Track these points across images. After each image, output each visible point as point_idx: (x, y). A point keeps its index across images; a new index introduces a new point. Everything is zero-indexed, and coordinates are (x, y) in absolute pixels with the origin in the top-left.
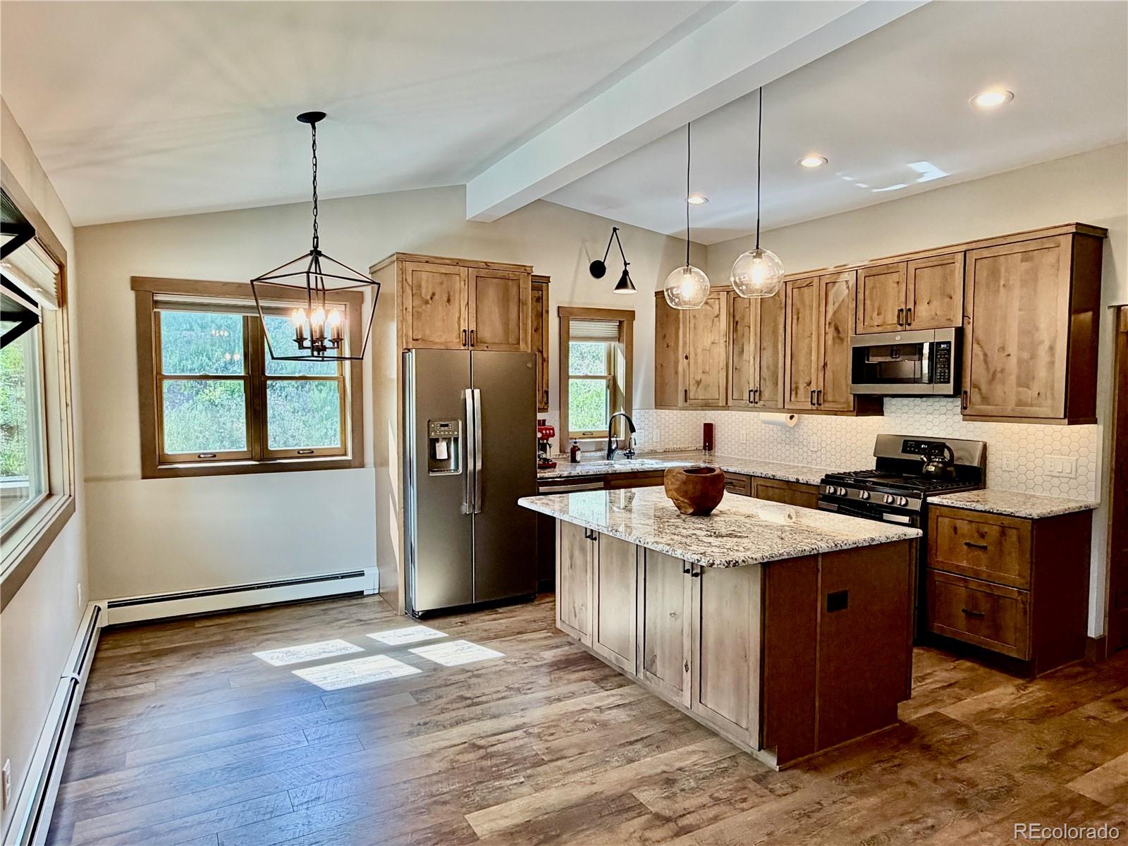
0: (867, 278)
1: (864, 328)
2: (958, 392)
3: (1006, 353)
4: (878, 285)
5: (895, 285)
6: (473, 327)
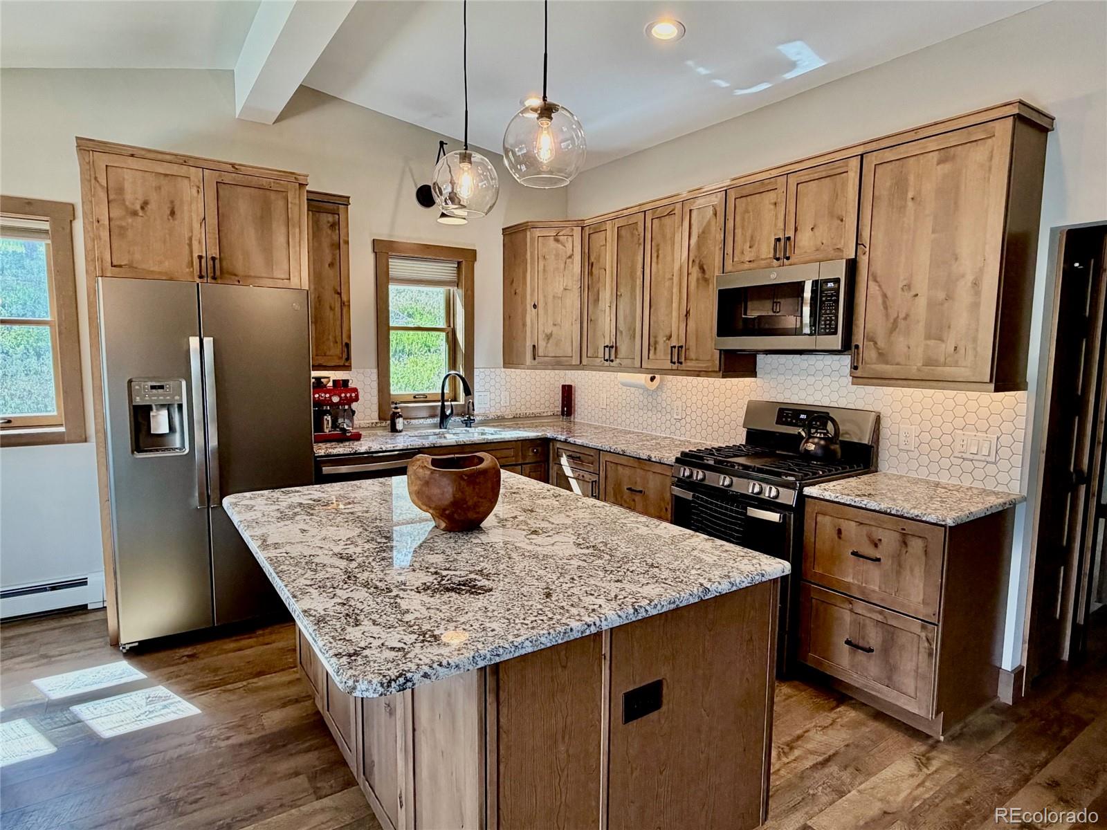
0: (737, 200)
1: (733, 265)
2: (848, 346)
3: (913, 293)
4: (750, 209)
5: (772, 207)
6: (214, 252)
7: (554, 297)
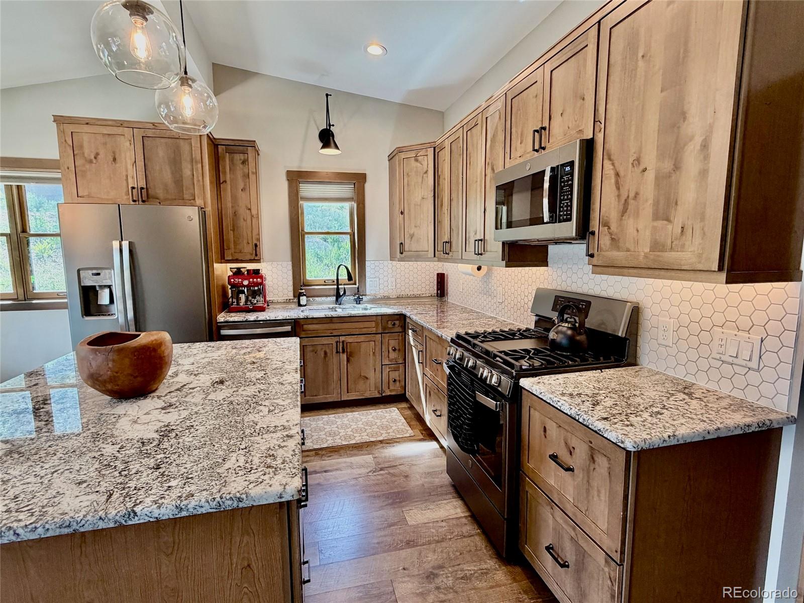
0: (513, 100)
1: (510, 163)
3: (642, 167)
4: (521, 106)
5: (534, 100)
6: (142, 184)
7: (415, 205)
